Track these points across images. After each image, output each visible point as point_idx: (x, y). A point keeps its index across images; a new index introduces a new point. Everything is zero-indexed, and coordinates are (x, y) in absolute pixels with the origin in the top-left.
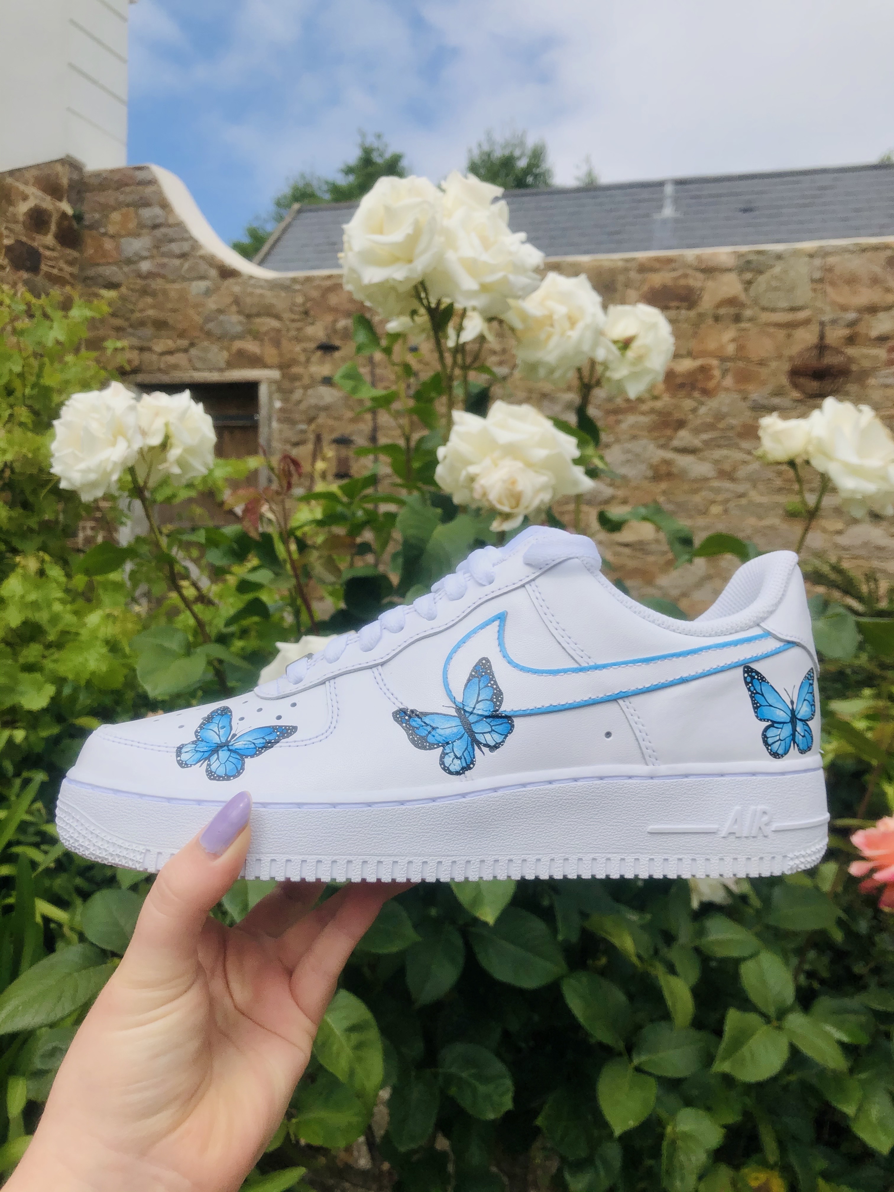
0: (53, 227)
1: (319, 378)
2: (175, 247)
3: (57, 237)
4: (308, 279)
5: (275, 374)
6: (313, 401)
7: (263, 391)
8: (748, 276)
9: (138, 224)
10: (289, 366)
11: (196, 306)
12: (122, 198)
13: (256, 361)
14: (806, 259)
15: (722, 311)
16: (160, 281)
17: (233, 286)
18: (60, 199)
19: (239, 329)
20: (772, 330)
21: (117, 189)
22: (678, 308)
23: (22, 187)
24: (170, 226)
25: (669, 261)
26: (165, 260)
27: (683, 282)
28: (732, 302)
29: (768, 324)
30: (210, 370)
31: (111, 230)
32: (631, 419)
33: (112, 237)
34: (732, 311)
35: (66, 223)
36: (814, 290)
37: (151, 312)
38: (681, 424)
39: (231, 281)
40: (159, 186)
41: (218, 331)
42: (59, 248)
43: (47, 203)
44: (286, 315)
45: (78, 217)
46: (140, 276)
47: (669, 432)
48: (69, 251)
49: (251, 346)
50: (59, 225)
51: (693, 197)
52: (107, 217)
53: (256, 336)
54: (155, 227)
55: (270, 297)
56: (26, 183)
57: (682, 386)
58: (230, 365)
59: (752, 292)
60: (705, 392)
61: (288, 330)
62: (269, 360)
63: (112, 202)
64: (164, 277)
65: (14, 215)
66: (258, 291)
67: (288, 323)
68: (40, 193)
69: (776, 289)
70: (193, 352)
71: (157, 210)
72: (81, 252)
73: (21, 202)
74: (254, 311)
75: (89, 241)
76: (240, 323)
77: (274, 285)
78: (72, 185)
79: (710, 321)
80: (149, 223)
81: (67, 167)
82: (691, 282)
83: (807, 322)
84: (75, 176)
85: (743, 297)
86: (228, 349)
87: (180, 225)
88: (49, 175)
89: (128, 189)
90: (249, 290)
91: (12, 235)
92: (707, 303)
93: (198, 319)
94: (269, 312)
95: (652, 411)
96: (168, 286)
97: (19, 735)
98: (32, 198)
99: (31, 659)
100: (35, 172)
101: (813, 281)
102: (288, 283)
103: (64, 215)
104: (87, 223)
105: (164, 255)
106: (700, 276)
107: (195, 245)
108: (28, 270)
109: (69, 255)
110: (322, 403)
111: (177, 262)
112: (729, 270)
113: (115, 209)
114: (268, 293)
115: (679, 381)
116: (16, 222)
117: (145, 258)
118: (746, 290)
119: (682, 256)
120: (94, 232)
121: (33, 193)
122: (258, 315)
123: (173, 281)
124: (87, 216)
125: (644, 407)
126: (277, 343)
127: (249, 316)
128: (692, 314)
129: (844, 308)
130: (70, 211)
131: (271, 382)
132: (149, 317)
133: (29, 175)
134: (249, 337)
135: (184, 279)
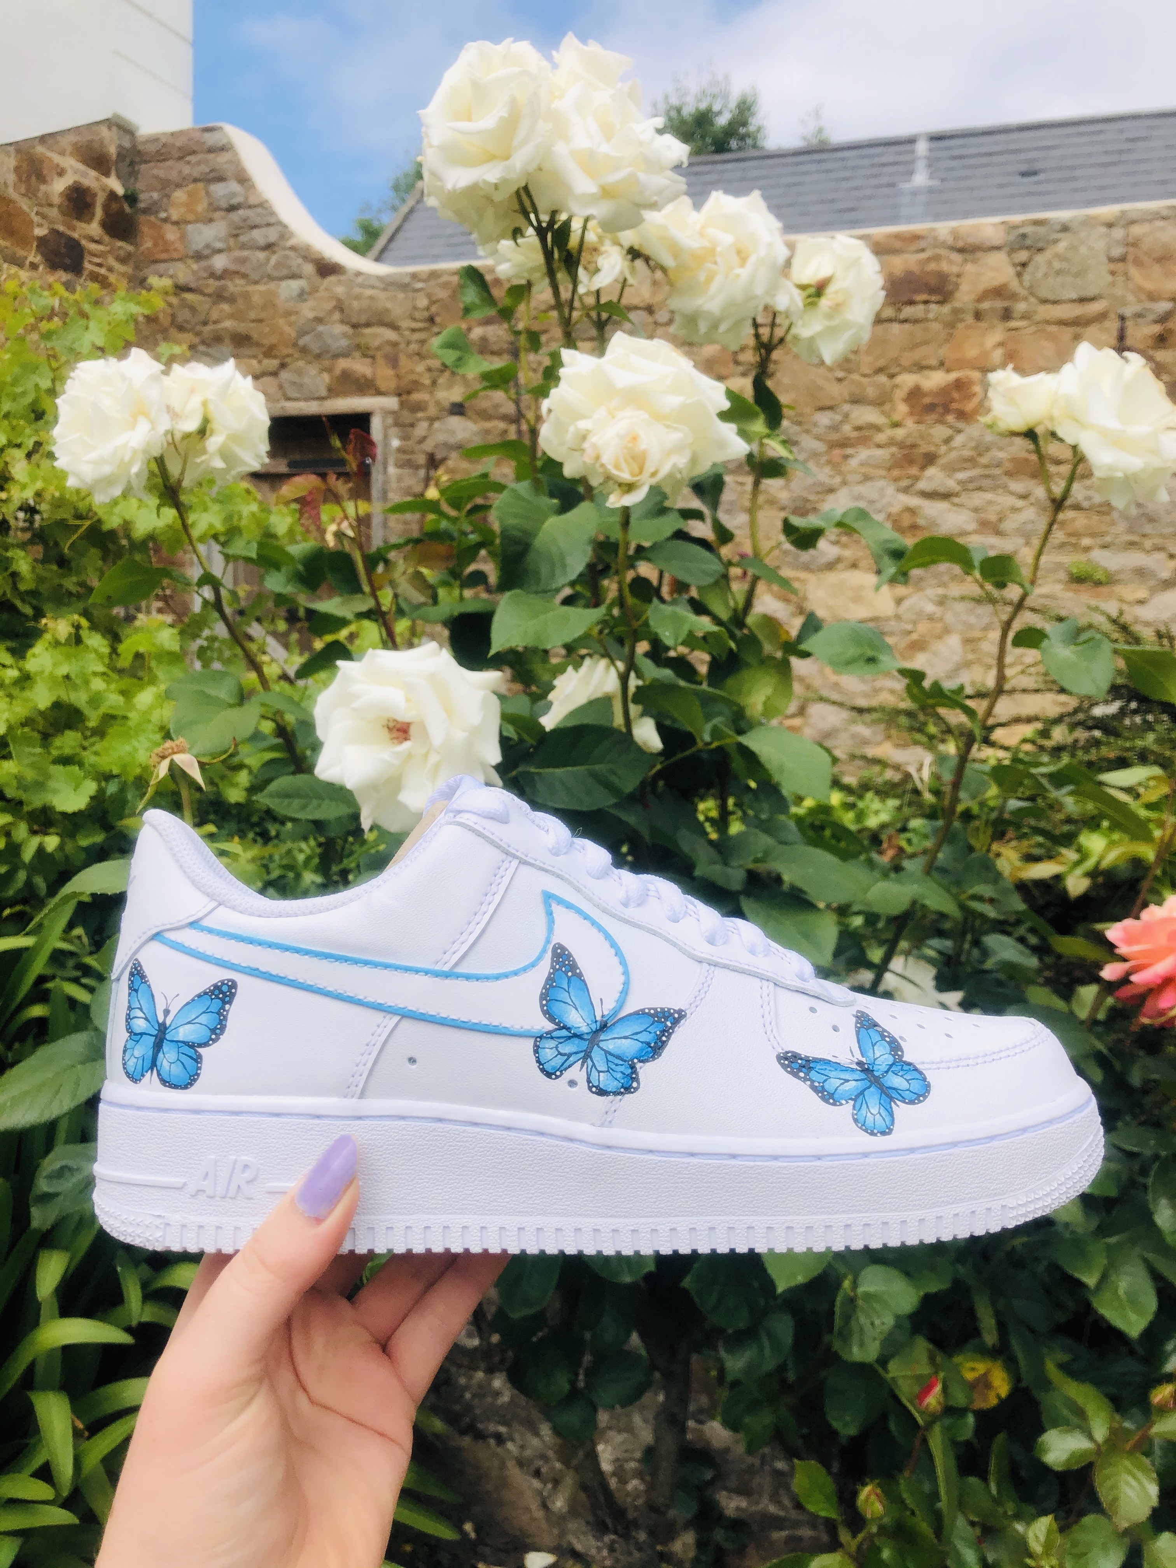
0: (99, 213)
1: (446, 404)
2: (258, 236)
3: (104, 225)
4: (434, 275)
5: (392, 403)
6: (441, 438)
7: (376, 426)
8: (1023, 256)
9: (210, 204)
10: (409, 393)
11: (288, 314)
12: (187, 170)
13: (365, 386)
14: (1103, 230)
15: (986, 305)
16: (239, 281)
17: (335, 286)
18: (107, 174)
19: (344, 343)
20: (1053, 329)
21: (180, 158)
22: (926, 302)
23: (56, 158)
24: (250, 207)
25: (916, 237)
26: (245, 253)
27: (932, 266)
28: (999, 292)
29: (1048, 322)
30: (307, 399)
31: (175, 215)
32: (863, 454)
33: (176, 223)
34: (999, 304)
35: (114, 206)
36: (1113, 273)
37: (228, 324)
38: (930, 459)
39: (332, 279)
40: (236, 154)
41: (315, 348)
42: (106, 238)
43: (90, 178)
44: (405, 324)
45: (131, 198)
46: (213, 275)
47: (914, 471)
48: (120, 244)
49: (360, 366)
50: (106, 208)
51: (954, 158)
52: (168, 196)
53: (366, 352)
54: (232, 208)
55: (384, 301)
56: (62, 153)
57: (931, 408)
58: (333, 392)
59: (1026, 277)
60: (962, 415)
61: (408, 343)
62: (382, 385)
63: (174, 176)
64: (245, 276)
65: (47, 196)
66: (369, 292)
67: (407, 333)
68: (81, 167)
69: (1059, 273)
70: (284, 375)
71: (233, 186)
72: (136, 245)
73: (56, 178)
74: (363, 319)
75: (145, 229)
76: (345, 335)
77: (389, 284)
78: (122, 155)
79: (970, 320)
80: (224, 204)
81: (114, 129)
82: (945, 267)
83: (1102, 317)
84: (127, 144)
85: (1015, 285)
86: (329, 370)
87: (263, 205)
88: (91, 141)
89: (193, 159)
90: (357, 290)
91: (44, 222)
92: (965, 296)
93: (290, 332)
94: (384, 321)
95: (891, 442)
96: (250, 288)
97: (52, 842)
98: (70, 172)
99: (67, 751)
100: (73, 138)
101: (1111, 260)
102: (407, 280)
103: (112, 195)
104: (142, 205)
105: (243, 247)
106: (957, 257)
107: (285, 232)
108: (66, 269)
109: (120, 248)
110: (452, 440)
111: (261, 255)
112: (998, 248)
113: (178, 186)
114: (381, 295)
115: (927, 400)
116: (50, 205)
117: (220, 251)
118: (1019, 275)
119: (933, 230)
120: (152, 218)
121: (71, 167)
122: (368, 325)
123: (256, 283)
124: (142, 196)
125: (881, 438)
126: (393, 362)
127: (355, 326)
128: (946, 309)
129: (1153, 297)
130: (120, 191)
131: (387, 413)
132: (226, 329)
133: (65, 142)
134: (357, 354)
135: (271, 278)
